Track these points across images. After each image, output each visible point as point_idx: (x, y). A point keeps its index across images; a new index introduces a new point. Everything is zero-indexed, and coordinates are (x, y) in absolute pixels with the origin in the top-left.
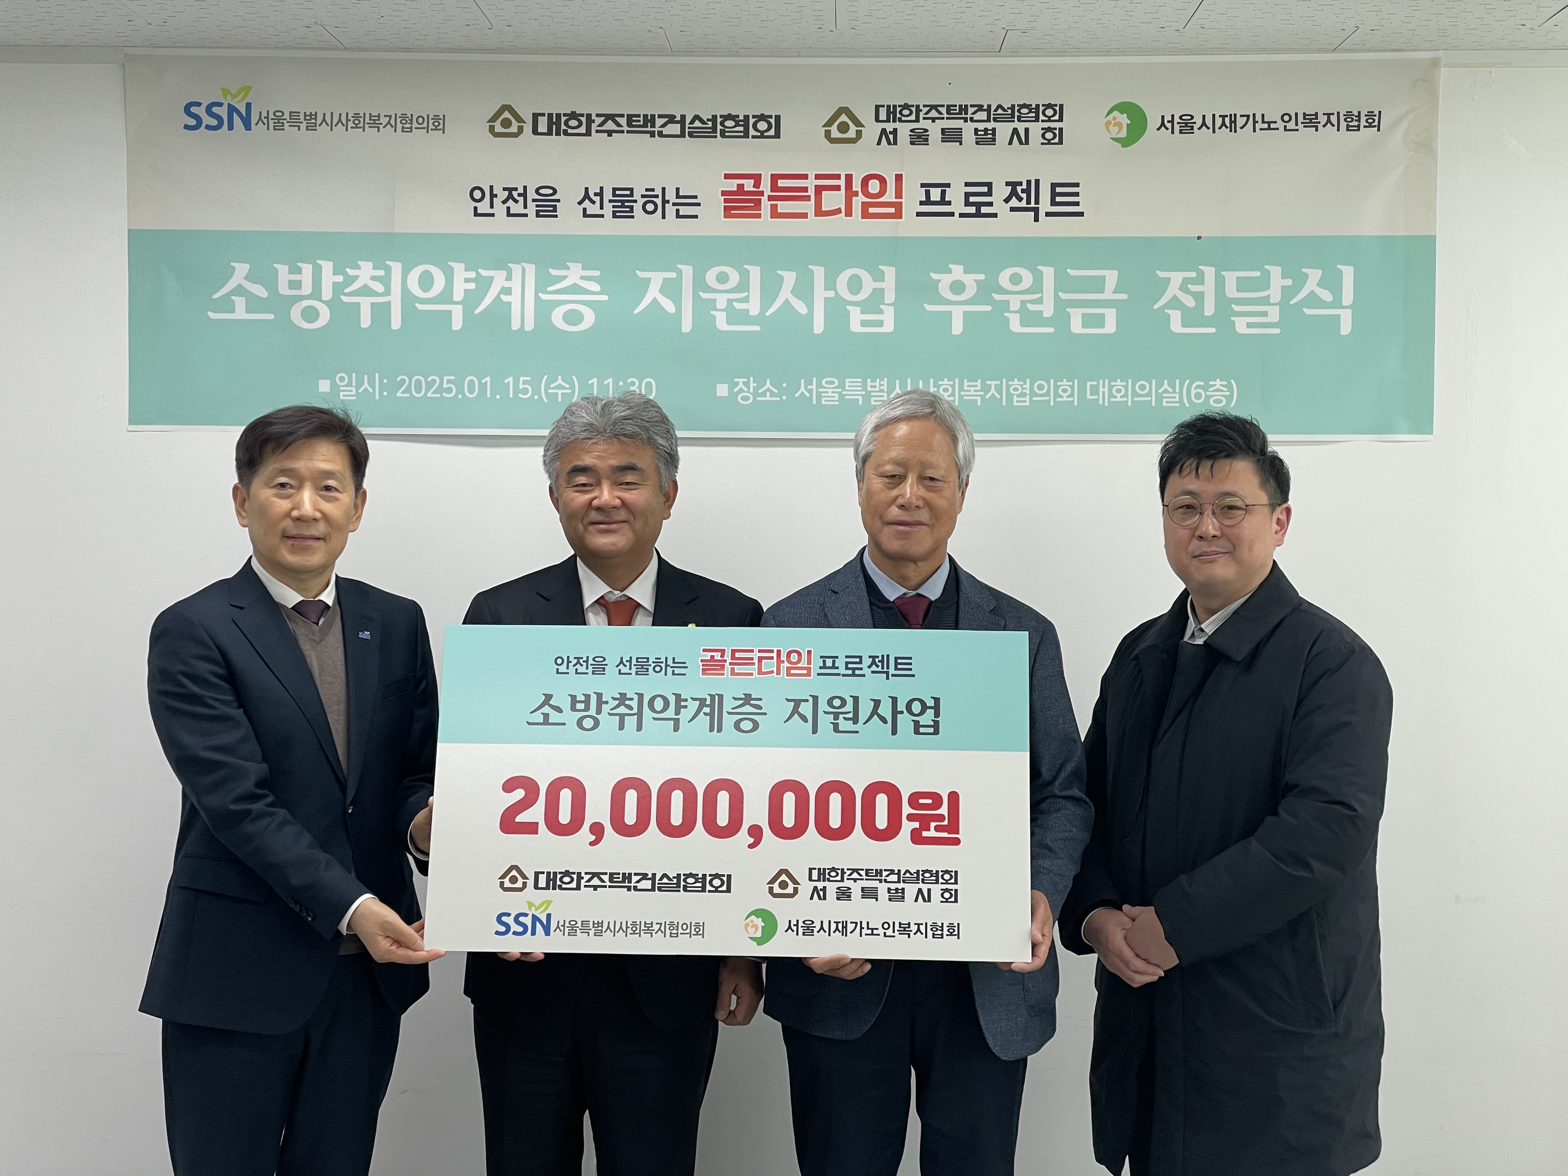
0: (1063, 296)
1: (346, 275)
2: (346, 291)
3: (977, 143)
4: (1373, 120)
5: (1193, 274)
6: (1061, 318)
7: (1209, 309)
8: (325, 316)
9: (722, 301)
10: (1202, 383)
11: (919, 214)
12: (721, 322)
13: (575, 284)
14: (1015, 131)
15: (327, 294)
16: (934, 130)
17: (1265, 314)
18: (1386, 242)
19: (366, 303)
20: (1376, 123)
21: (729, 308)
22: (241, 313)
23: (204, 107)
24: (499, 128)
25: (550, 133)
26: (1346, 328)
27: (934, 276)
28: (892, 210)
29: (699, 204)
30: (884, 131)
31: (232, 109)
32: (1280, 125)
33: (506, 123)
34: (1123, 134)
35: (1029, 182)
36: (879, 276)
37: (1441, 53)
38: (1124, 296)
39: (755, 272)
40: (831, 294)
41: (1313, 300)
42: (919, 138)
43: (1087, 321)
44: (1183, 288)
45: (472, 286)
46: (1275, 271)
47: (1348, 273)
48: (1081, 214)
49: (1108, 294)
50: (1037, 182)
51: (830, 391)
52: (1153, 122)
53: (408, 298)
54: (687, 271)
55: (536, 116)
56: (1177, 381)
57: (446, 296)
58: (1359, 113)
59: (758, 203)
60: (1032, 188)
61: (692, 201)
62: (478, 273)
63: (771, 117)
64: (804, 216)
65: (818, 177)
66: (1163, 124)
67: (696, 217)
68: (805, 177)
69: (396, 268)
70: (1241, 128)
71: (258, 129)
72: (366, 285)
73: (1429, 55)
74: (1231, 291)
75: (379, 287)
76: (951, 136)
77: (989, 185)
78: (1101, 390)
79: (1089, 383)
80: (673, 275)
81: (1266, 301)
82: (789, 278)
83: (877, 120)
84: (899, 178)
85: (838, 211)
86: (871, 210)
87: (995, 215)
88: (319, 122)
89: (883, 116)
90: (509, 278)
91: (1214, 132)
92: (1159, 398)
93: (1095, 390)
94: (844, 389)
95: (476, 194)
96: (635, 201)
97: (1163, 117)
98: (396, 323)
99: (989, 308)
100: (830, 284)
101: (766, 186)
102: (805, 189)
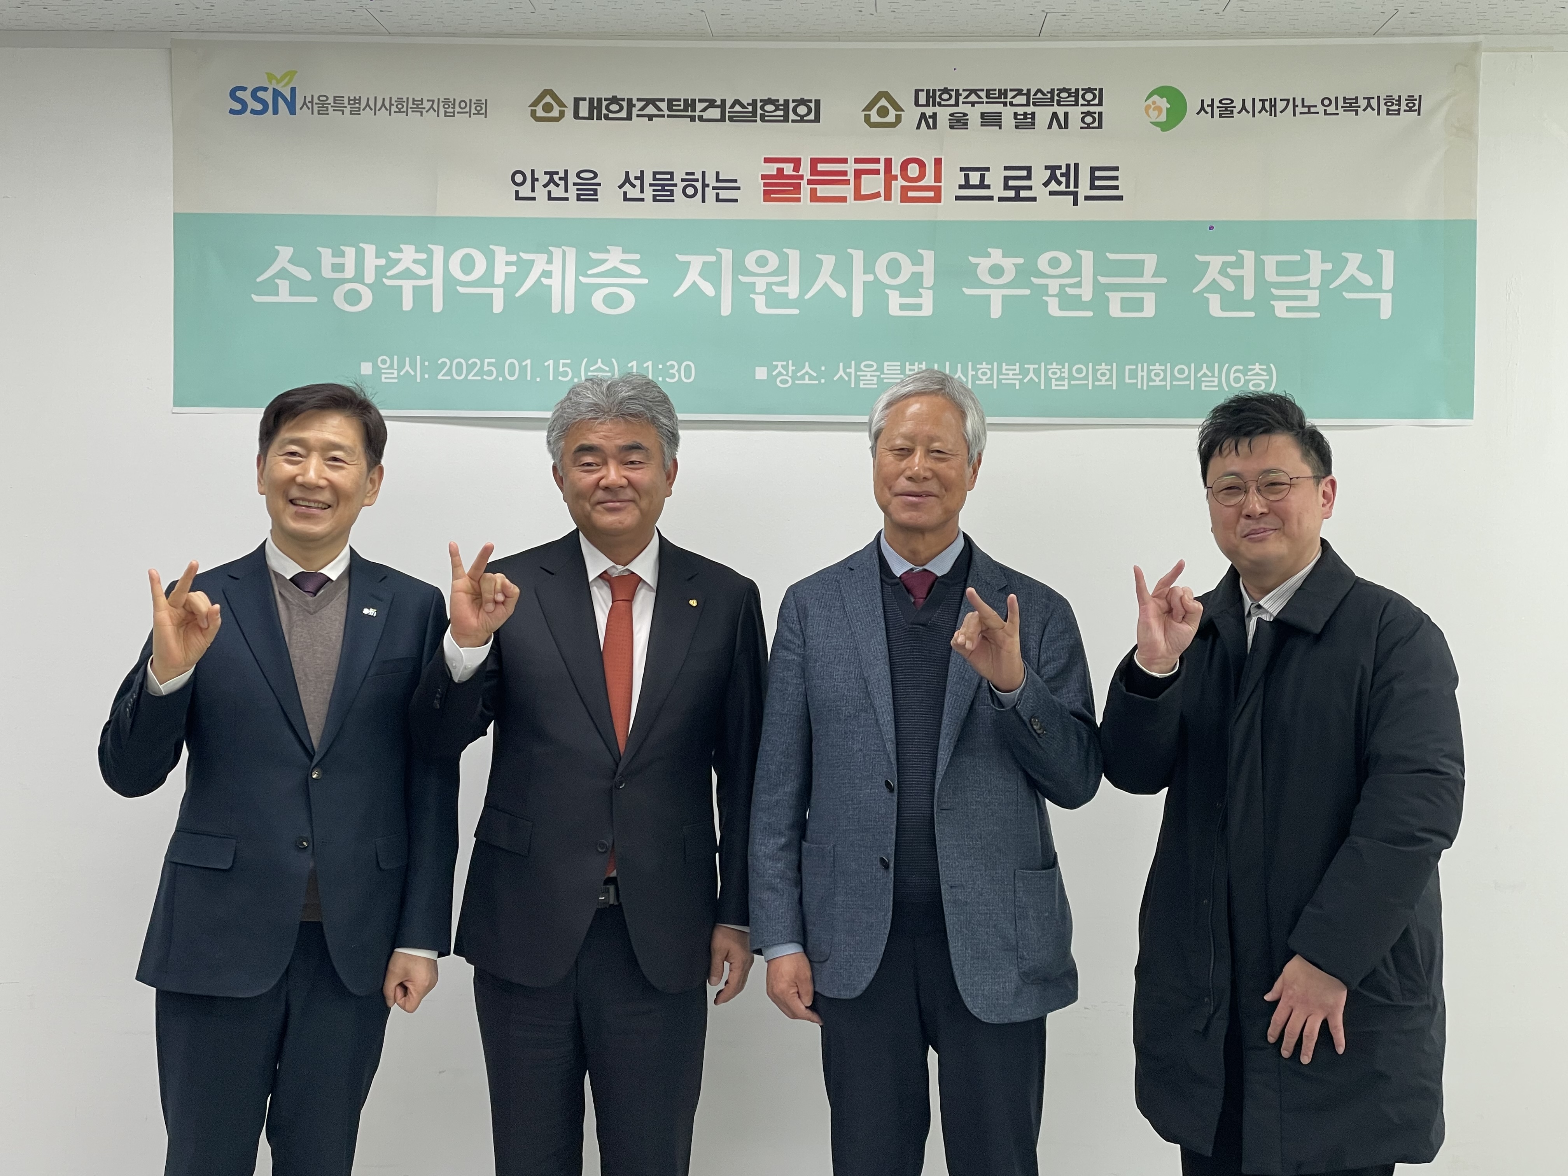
0: (1102, 280)
1: (388, 258)
2: (388, 274)
3: (1017, 127)
4: (1414, 104)
5: (1233, 258)
6: (1100, 301)
7: (1249, 293)
8: (367, 298)
9: (761, 284)
10: (1241, 368)
11: (958, 198)
12: (761, 306)
13: (615, 267)
14: (1055, 115)
15: (370, 277)
16: (974, 114)
17: (1305, 298)
18: (1426, 226)
19: (408, 286)
20: (1416, 107)
21: (769, 292)
22: (284, 295)
23: (249, 92)
24: (540, 113)
25: (591, 117)
26: (1386, 312)
27: (973, 260)
28: (931, 194)
29: (738, 188)
30: (923, 115)
31: (277, 94)
32: (1321, 109)
33: (548, 108)
34: (1163, 118)
35: (1068, 166)
36: (918, 260)
37: (1481, 38)
38: (1164, 280)
39: (794, 256)
40: (870, 278)
41: (1353, 284)
42: (959, 122)
43: (1126, 305)
44: (1223, 272)
45: (513, 269)
46: (1315, 255)
47: (1388, 257)
48: (1120, 198)
49: (1147, 278)
50: (1076, 166)
51: (869, 374)
52: (1193, 106)
53: (449, 281)
54: (727, 255)
55: (577, 101)
56: (1216, 365)
57: (487, 279)
58: (1400, 97)
59: (797, 187)
60: (1071, 172)
61: (732, 184)
62: (519, 257)
63: (811, 101)
64: (844, 199)
65: (857, 161)
66: (1202, 108)
67: (736, 201)
68: (845, 161)
69: (438, 252)
70: (1281, 112)
71: (303, 113)
72: (408, 269)
73: (1470, 39)
74: (1271, 275)
75: (421, 271)
76: (991, 120)
77: (1029, 169)
78: (1140, 374)
79: (1127, 367)
80: (713, 258)
81: (1305, 285)
82: (828, 261)
83: (917, 104)
84: (938, 162)
85: (877, 195)
86: (911, 194)
87: (1034, 199)
88: (362, 107)
89: (922, 100)
90: (550, 261)
91: (1254, 116)
92: (1198, 382)
93: (1133, 374)
94: (883, 373)
95: (518, 178)
96: (675, 185)
97: (1203, 101)
98: (438, 306)
99: (1027, 292)
100: (869, 268)
101: (805, 170)
102: (845, 173)
